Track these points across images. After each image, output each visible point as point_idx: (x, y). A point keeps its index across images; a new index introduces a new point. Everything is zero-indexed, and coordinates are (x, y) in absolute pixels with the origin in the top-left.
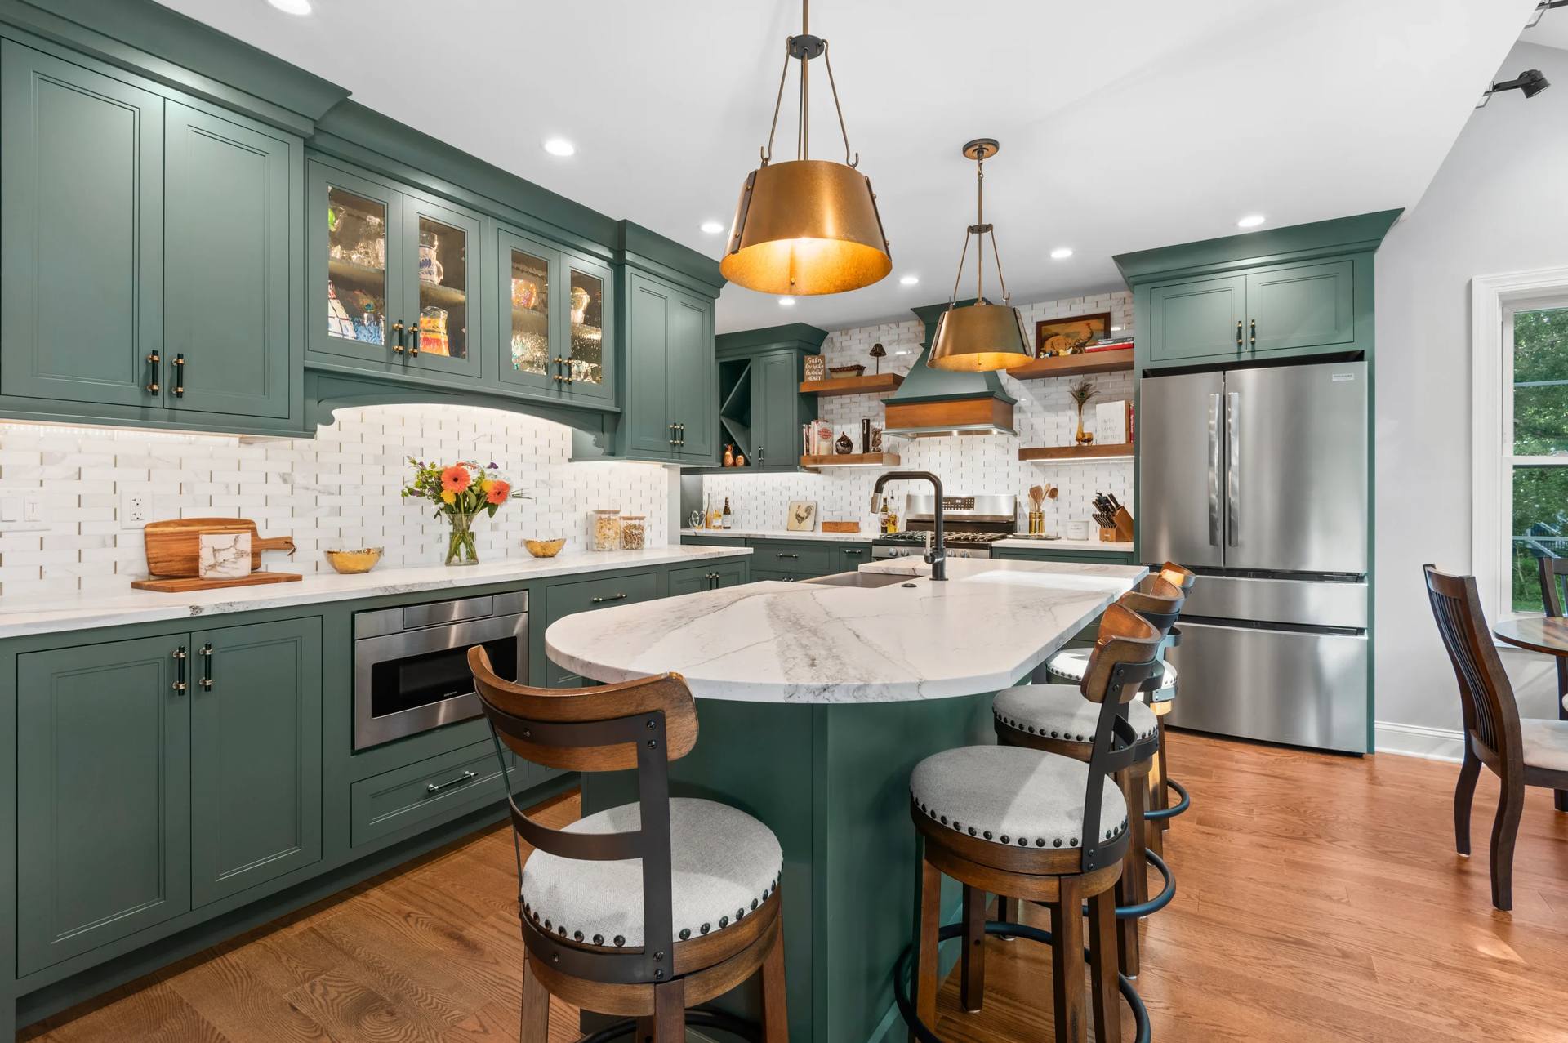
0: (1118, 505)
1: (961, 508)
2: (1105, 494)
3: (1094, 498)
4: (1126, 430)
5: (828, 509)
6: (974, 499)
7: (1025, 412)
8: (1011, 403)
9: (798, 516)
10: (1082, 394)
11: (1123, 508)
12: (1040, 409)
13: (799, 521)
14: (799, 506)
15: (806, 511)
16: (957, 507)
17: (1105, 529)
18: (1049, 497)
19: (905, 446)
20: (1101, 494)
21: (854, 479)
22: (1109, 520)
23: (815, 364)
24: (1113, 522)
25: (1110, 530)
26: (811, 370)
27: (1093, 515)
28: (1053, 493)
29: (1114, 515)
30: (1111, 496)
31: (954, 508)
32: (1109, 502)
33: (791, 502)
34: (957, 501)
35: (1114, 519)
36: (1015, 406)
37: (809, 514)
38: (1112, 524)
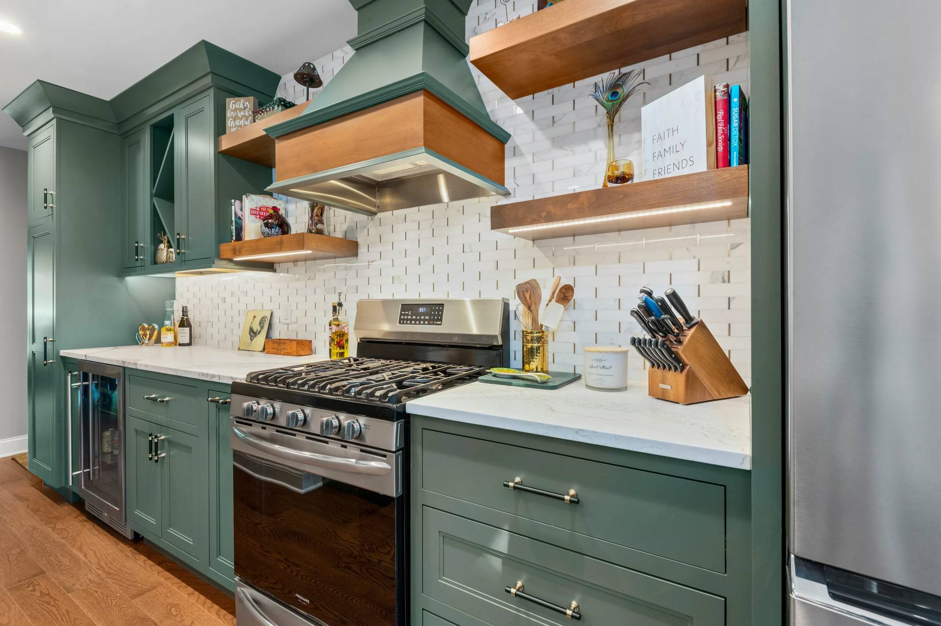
0: (688, 318)
1: (424, 320)
2: (660, 293)
3: (635, 301)
4: (709, 145)
5: (285, 322)
6: (443, 305)
7: (522, 155)
8: (501, 138)
9: (251, 330)
10: (615, 94)
11: (701, 325)
12: (547, 144)
13: (251, 336)
14: (254, 317)
15: (260, 324)
16: (420, 320)
17: (659, 372)
18: (557, 301)
19: (364, 227)
20: (650, 294)
21: (309, 279)
22: (670, 352)
23: (241, 110)
24: (678, 359)
25: (671, 375)
26: (235, 118)
27: (634, 341)
28: (565, 294)
29: (680, 342)
30: (674, 297)
31: (416, 320)
32: (667, 311)
33: (248, 311)
34: (421, 310)
35: (680, 350)
36: (506, 146)
37: (262, 327)
38: (678, 363)
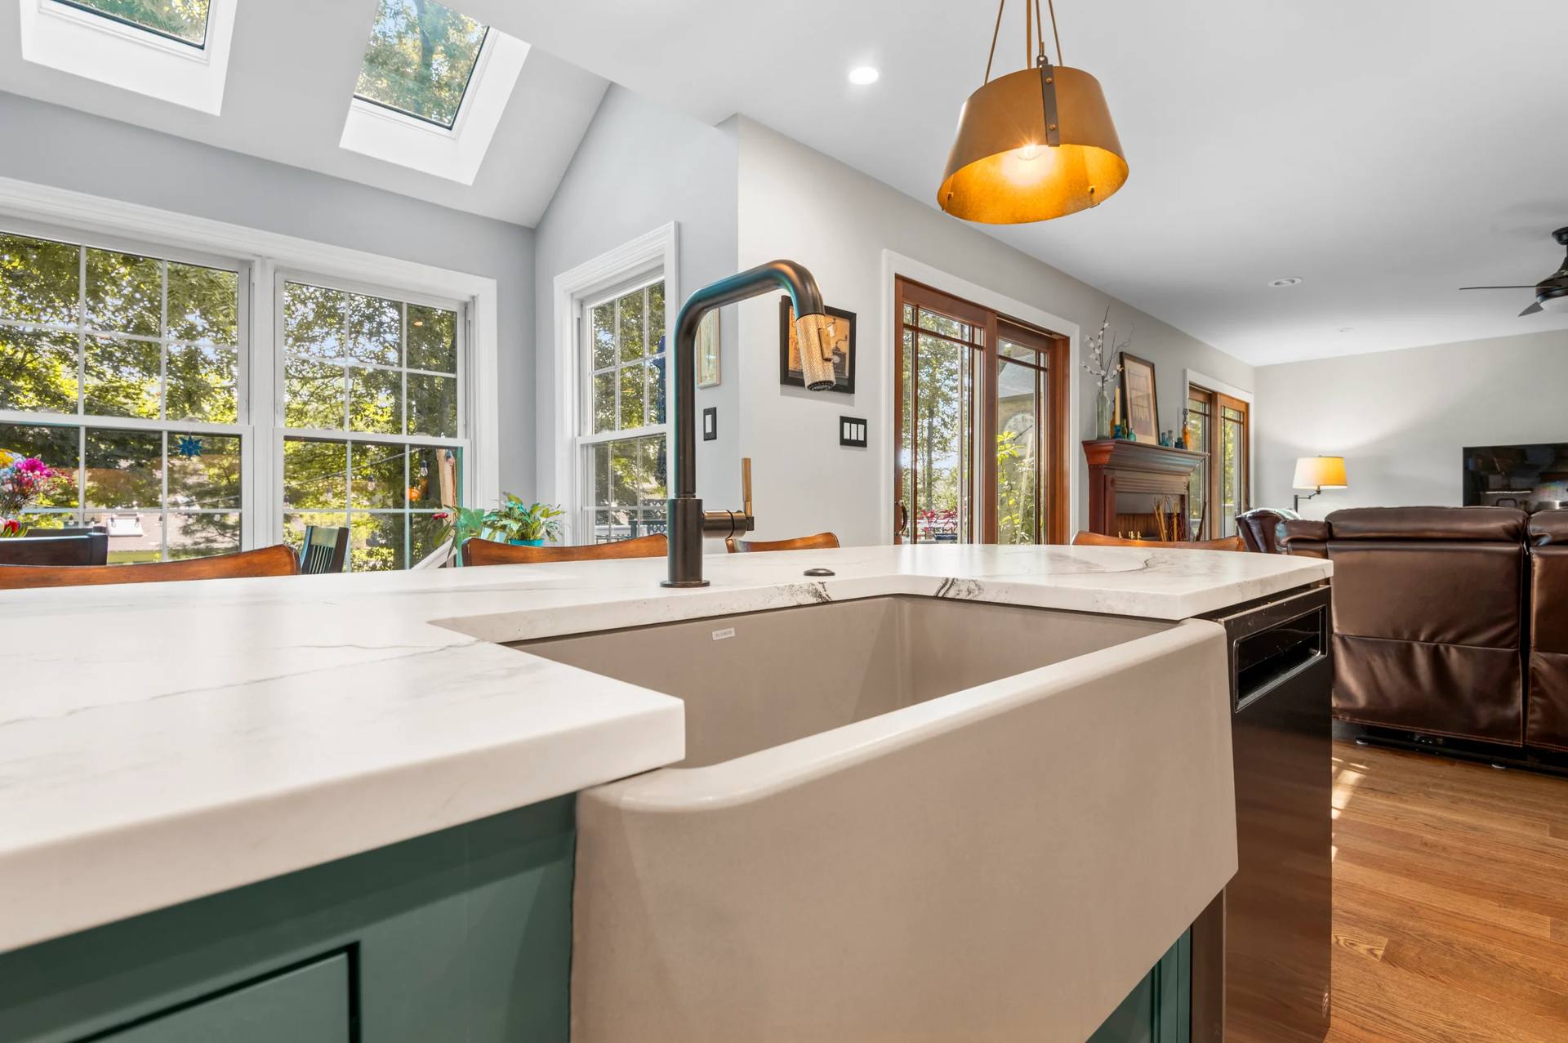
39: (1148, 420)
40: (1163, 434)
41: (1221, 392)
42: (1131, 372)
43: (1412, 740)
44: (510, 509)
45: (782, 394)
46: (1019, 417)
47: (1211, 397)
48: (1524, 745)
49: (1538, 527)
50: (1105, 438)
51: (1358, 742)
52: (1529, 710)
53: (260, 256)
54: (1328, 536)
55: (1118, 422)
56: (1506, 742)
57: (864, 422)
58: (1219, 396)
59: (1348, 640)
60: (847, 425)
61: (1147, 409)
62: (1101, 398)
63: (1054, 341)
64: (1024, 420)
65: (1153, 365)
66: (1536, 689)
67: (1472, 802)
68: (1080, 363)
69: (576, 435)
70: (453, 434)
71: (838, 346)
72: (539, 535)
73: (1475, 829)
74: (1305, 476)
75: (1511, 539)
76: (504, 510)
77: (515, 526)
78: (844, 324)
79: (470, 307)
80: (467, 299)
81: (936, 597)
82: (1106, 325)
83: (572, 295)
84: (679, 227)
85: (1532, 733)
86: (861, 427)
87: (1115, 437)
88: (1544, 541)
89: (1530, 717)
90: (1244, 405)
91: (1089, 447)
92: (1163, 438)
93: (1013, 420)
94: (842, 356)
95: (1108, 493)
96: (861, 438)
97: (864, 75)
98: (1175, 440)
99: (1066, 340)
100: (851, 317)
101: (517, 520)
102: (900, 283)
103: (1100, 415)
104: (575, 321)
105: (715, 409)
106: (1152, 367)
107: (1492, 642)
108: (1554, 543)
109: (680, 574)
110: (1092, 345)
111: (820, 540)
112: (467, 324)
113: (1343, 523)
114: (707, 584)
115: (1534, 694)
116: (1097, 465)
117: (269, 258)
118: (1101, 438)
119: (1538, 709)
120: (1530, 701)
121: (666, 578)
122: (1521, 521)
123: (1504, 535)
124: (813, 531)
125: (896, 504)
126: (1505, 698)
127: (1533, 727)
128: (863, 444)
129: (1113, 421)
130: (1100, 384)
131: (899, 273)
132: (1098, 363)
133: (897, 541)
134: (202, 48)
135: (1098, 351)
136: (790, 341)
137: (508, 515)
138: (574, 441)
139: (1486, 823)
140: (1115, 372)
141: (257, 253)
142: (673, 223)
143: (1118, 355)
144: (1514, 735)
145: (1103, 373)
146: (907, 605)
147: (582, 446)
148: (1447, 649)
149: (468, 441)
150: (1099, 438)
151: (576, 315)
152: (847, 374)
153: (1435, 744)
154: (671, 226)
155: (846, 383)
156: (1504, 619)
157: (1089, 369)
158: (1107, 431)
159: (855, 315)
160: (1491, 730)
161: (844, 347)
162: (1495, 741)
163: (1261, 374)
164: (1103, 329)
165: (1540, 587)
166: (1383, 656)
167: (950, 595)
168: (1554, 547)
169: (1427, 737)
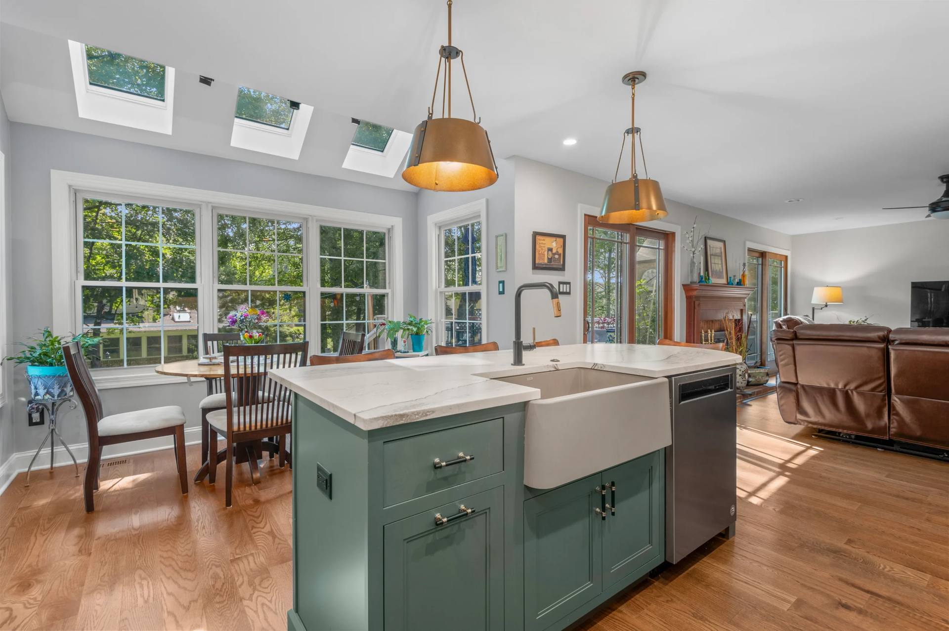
39: (721, 270)
40: (730, 278)
41: (769, 251)
42: (711, 246)
43: (839, 436)
44: (411, 321)
45: (533, 274)
46: (650, 271)
47: (763, 255)
48: (889, 439)
49: (893, 336)
50: (694, 283)
51: (813, 436)
52: (891, 422)
53: (310, 216)
54: (794, 337)
55: (702, 274)
56: (881, 437)
57: (569, 283)
58: (767, 253)
59: (806, 387)
60: (561, 285)
61: (721, 265)
62: (692, 263)
63: (667, 234)
64: (652, 272)
65: (725, 242)
66: (894, 412)
67: (856, 463)
68: (681, 245)
69: (437, 287)
70: (385, 288)
71: (558, 250)
72: (424, 333)
73: (849, 472)
74: (818, 296)
75: (880, 341)
76: (408, 321)
77: (415, 329)
78: (561, 240)
79: (391, 231)
80: (390, 227)
81: (591, 369)
82: (695, 226)
83: (436, 224)
84: (487, 201)
85: (892, 433)
86: (568, 286)
87: (700, 281)
88: (897, 342)
89: (892, 426)
90: (784, 257)
91: (686, 288)
92: (730, 280)
93: (647, 272)
94: (560, 255)
95: (696, 310)
96: (568, 291)
97: (570, 142)
98: (737, 281)
99: (673, 234)
100: (563, 237)
101: (415, 326)
102: (587, 217)
103: (692, 271)
104: (437, 236)
105: (504, 281)
106: (724, 242)
107: (873, 390)
108: (901, 344)
109: (516, 362)
110: (687, 236)
111: (551, 342)
112: (390, 238)
113: (802, 331)
114: (524, 365)
115: (894, 414)
116: (691, 296)
117: (315, 216)
118: (692, 283)
119: (895, 421)
120: (892, 418)
121: (512, 362)
122: (886, 333)
123: (878, 339)
124: (548, 338)
125: (584, 320)
126: (880, 415)
127: (893, 430)
128: (569, 293)
129: (700, 273)
130: (692, 255)
131: (586, 213)
132: (691, 245)
133: (585, 341)
134: (288, 129)
135: (690, 239)
136: (537, 250)
137: (410, 324)
138: (436, 290)
139: (857, 471)
140: (700, 249)
141: (310, 214)
142: (485, 199)
143: (703, 239)
144: (885, 434)
145: (693, 250)
146: (582, 371)
147: (440, 292)
148: (852, 392)
149: (390, 290)
150: (691, 282)
151: (438, 233)
152: (562, 262)
153: (850, 438)
154: (484, 200)
155: (561, 267)
156: (879, 378)
157: (685, 249)
158: (696, 278)
159: (565, 236)
160: (873, 431)
161: (561, 251)
162: (875, 436)
163: (796, 240)
164: (694, 228)
165: (894, 364)
166: (822, 395)
167: (595, 368)
168: (902, 345)
169: (847, 434)
